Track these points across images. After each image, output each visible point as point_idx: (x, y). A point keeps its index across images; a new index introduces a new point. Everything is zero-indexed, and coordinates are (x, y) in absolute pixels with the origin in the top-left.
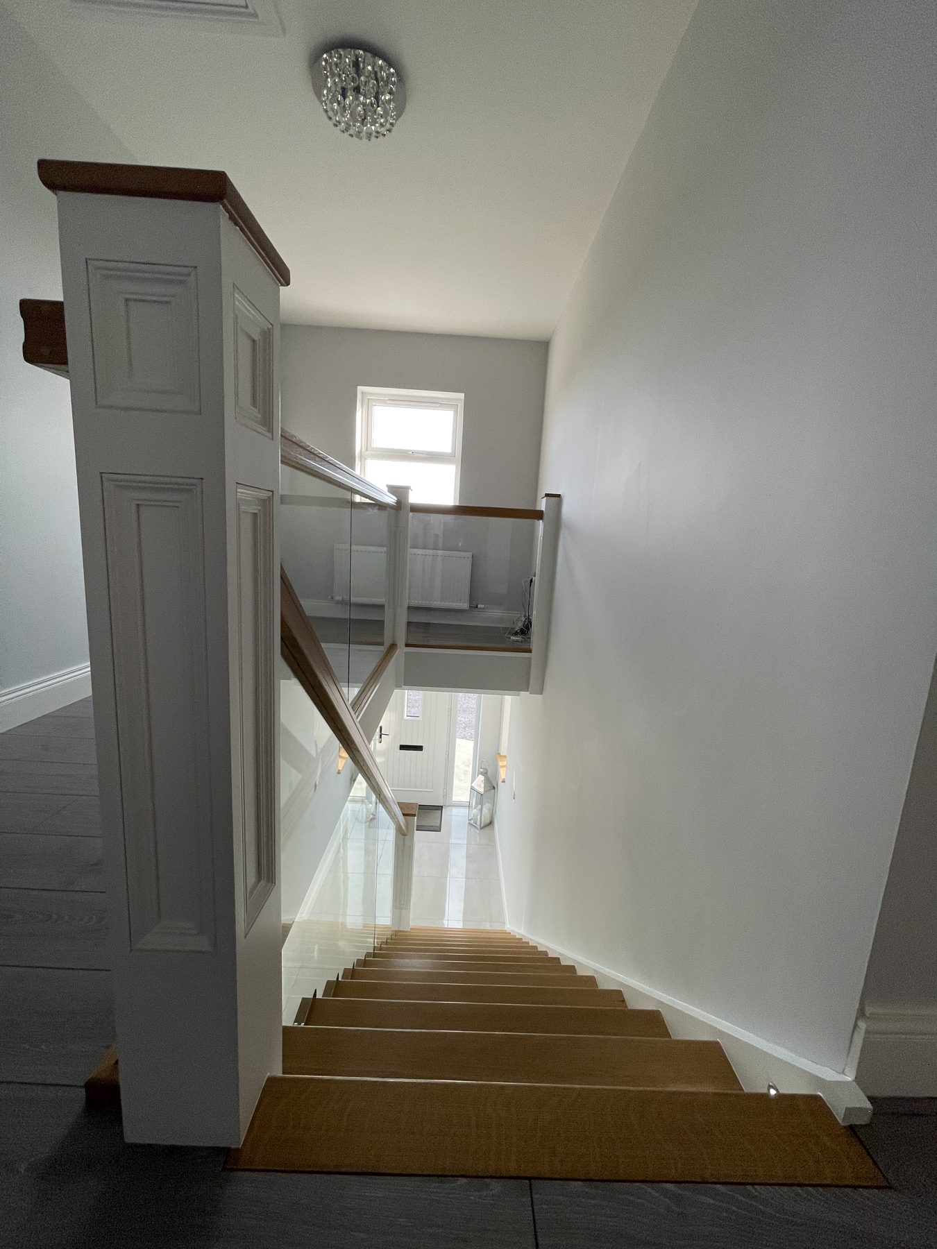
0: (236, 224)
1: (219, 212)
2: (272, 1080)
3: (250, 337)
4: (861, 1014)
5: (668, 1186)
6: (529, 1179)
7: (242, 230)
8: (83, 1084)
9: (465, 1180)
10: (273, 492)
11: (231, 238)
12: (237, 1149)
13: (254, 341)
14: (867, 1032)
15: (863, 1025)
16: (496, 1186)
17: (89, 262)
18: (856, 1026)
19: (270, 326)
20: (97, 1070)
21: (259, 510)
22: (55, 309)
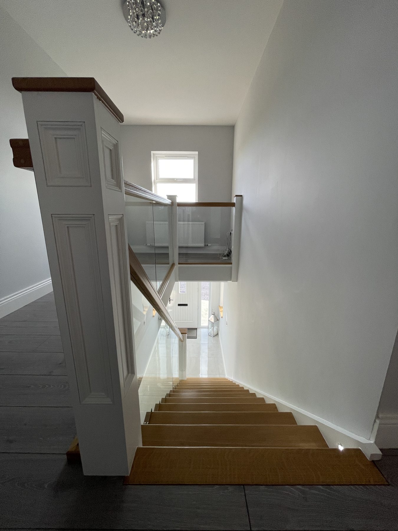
0: (100, 100)
1: (93, 96)
2: (139, 449)
3: (108, 148)
4: (377, 417)
5: (299, 487)
6: (243, 485)
7: (103, 102)
8: (65, 453)
9: (218, 486)
10: (123, 214)
11: (98, 106)
12: (127, 476)
13: (111, 150)
14: (380, 424)
15: (378, 421)
16: (231, 488)
17: (38, 122)
18: (375, 421)
19: (117, 142)
20: (71, 448)
21: (118, 223)
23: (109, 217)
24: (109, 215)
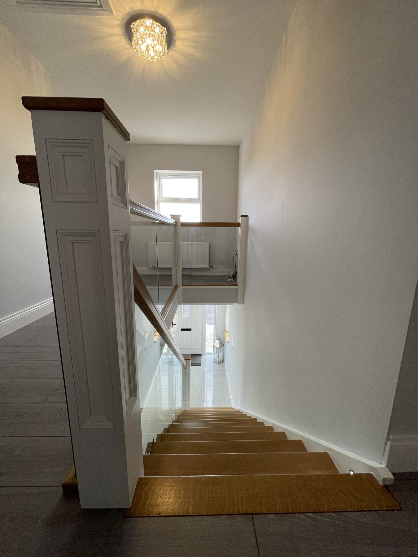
0: (108, 119)
1: (101, 116)
2: (140, 479)
3: (114, 165)
4: (388, 439)
5: (310, 514)
6: (252, 514)
7: (111, 121)
8: (61, 485)
9: (225, 516)
10: (128, 231)
11: (106, 125)
12: (128, 509)
13: (117, 167)
14: (391, 446)
15: (389, 443)
16: (239, 518)
17: (46, 140)
18: (386, 443)
19: (123, 160)
20: (67, 479)
21: (123, 240)
22: (32, 159)
23: (115, 233)
24: (115, 231)
